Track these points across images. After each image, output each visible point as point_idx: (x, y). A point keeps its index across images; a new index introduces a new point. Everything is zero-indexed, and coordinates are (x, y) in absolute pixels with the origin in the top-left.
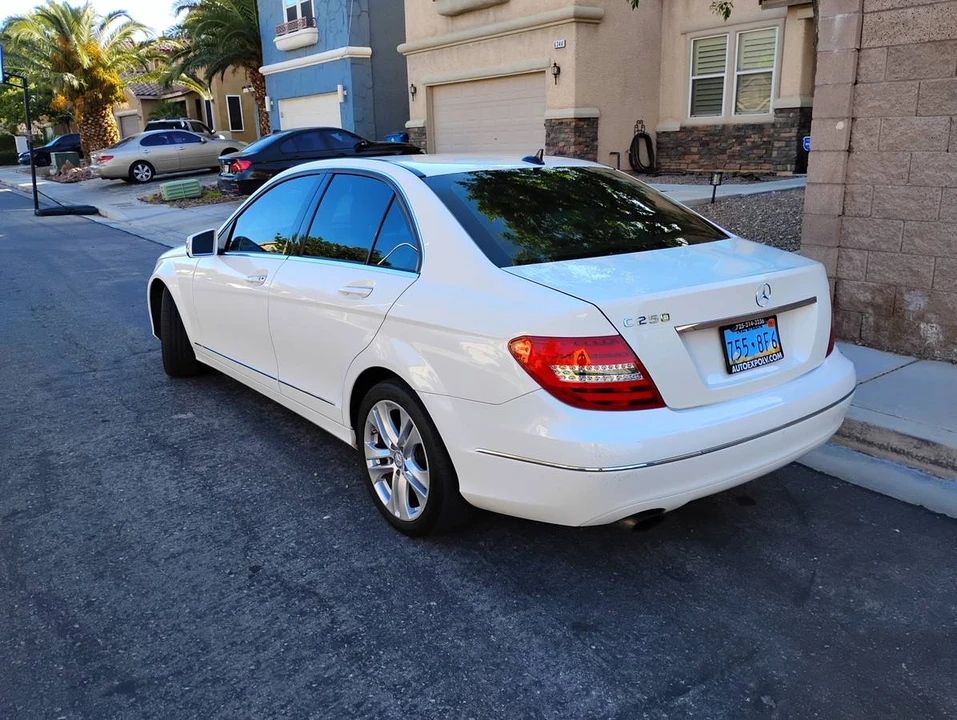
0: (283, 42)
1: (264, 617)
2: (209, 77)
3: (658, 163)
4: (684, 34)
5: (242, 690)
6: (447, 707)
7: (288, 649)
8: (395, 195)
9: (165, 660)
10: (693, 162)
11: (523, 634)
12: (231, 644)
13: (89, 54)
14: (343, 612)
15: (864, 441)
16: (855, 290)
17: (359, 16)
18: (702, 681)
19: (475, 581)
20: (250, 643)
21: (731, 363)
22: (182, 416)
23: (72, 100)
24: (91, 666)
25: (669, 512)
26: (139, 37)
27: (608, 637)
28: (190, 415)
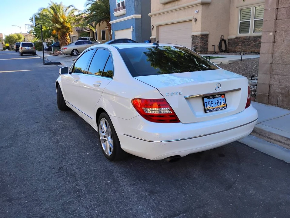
0: (116, 14)
1: (57, 182)
2: (96, 24)
3: (228, 49)
4: (237, 8)
5: (42, 203)
6: (100, 214)
7: (60, 192)
8: (110, 55)
9: (24, 193)
10: (240, 48)
11: (133, 193)
12: (44, 190)
13: (62, 18)
14: (81, 182)
15: (269, 138)
16: (275, 88)
17: (138, 5)
18: (184, 213)
19: (124, 175)
20: (50, 190)
21: (206, 109)
22: (60, 122)
23: (57, 32)
24: (3, 193)
25: (182, 157)
26: (76, 13)
27: (159, 196)
28: (62, 121)
